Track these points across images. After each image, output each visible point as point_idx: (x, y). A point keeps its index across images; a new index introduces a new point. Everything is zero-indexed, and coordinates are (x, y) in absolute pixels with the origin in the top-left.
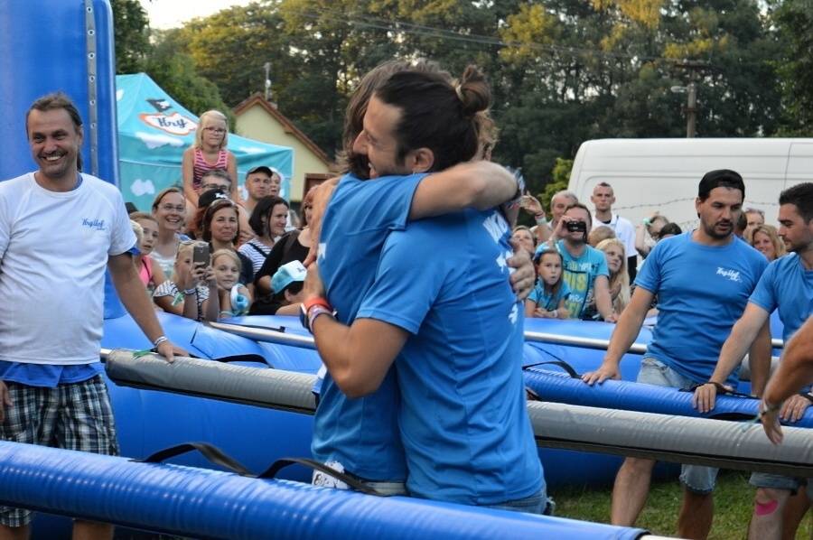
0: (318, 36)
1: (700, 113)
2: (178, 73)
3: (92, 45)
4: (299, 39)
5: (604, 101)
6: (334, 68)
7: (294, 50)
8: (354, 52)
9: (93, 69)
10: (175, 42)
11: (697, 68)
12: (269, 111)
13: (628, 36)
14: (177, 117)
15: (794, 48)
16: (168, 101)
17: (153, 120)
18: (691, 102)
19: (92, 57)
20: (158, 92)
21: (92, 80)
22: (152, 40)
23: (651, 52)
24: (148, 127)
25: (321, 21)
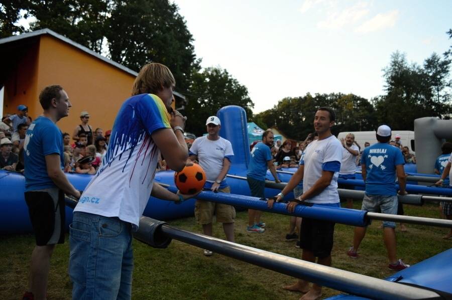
0: (285, 114)
1: (362, 127)
2: (258, 122)
3: (242, 119)
4: (282, 115)
5: (342, 125)
6: (288, 120)
7: (280, 117)
8: (292, 117)
9: (243, 123)
10: (258, 116)
11: (362, 118)
12: (276, 129)
13: (347, 112)
14: (259, 130)
15: (381, 113)
16: (258, 127)
17: (255, 131)
18: (360, 125)
19: (243, 121)
20: (256, 126)
21: (243, 125)
22: (253, 116)
23: (351, 115)
24: (254, 132)
25: (286, 111)
